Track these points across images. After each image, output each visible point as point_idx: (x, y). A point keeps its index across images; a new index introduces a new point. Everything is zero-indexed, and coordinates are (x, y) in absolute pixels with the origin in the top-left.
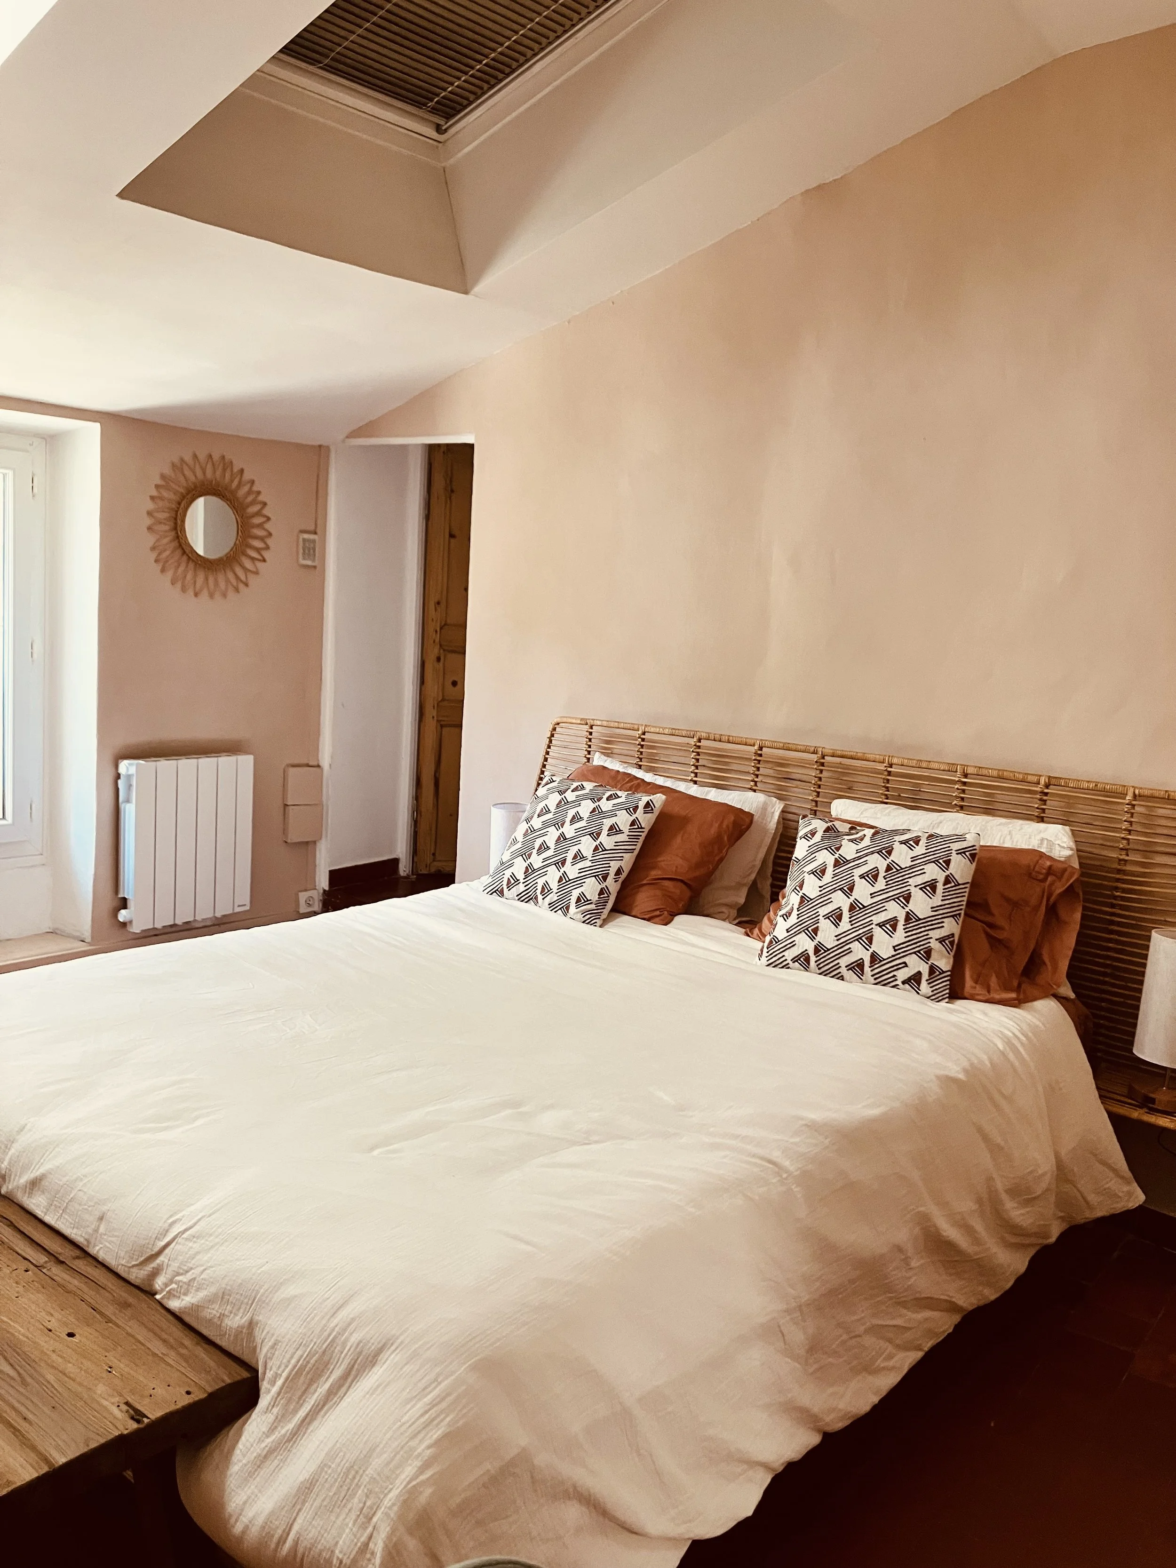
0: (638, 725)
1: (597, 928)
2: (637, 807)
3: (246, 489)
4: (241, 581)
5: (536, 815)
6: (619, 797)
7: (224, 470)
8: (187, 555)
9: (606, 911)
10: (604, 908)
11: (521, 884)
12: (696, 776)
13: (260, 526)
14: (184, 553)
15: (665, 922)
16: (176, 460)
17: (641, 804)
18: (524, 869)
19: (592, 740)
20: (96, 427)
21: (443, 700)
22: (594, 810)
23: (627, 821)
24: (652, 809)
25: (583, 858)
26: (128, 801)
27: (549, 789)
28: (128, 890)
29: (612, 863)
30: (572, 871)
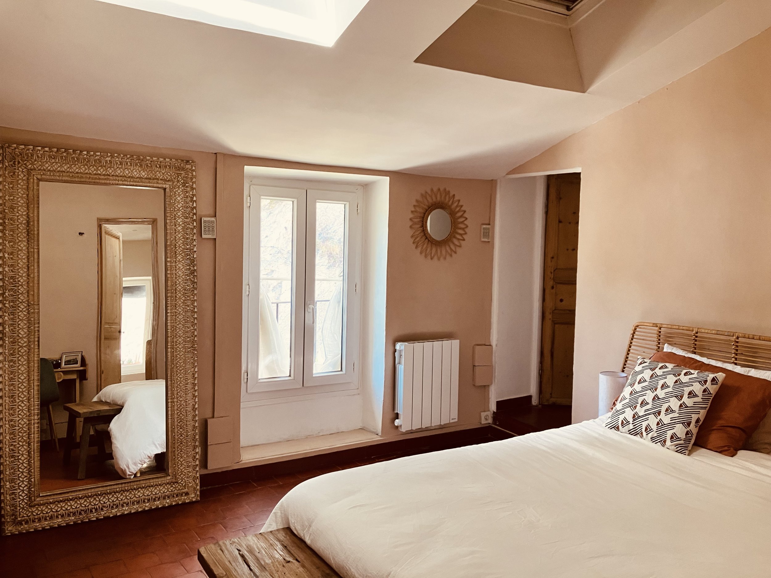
0: (693, 328)
1: (686, 457)
2: (707, 381)
3: (456, 204)
4: (453, 251)
5: (637, 383)
6: (692, 374)
7: (446, 196)
8: (428, 239)
9: (691, 445)
10: (690, 443)
11: (631, 424)
12: (736, 360)
13: (462, 222)
14: (427, 238)
15: (731, 456)
16: (423, 193)
17: (709, 379)
18: (632, 416)
19: (661, 336)
20: (386, 180)
21: (555, 310)
22: (676, 382)
23: (700, 389)
24: (717, 383)
25: (673, 411)
26: (399, 363)
27: (643, 367)
28: (400, 409)
29: (693, 415)
30: (666, 419)
